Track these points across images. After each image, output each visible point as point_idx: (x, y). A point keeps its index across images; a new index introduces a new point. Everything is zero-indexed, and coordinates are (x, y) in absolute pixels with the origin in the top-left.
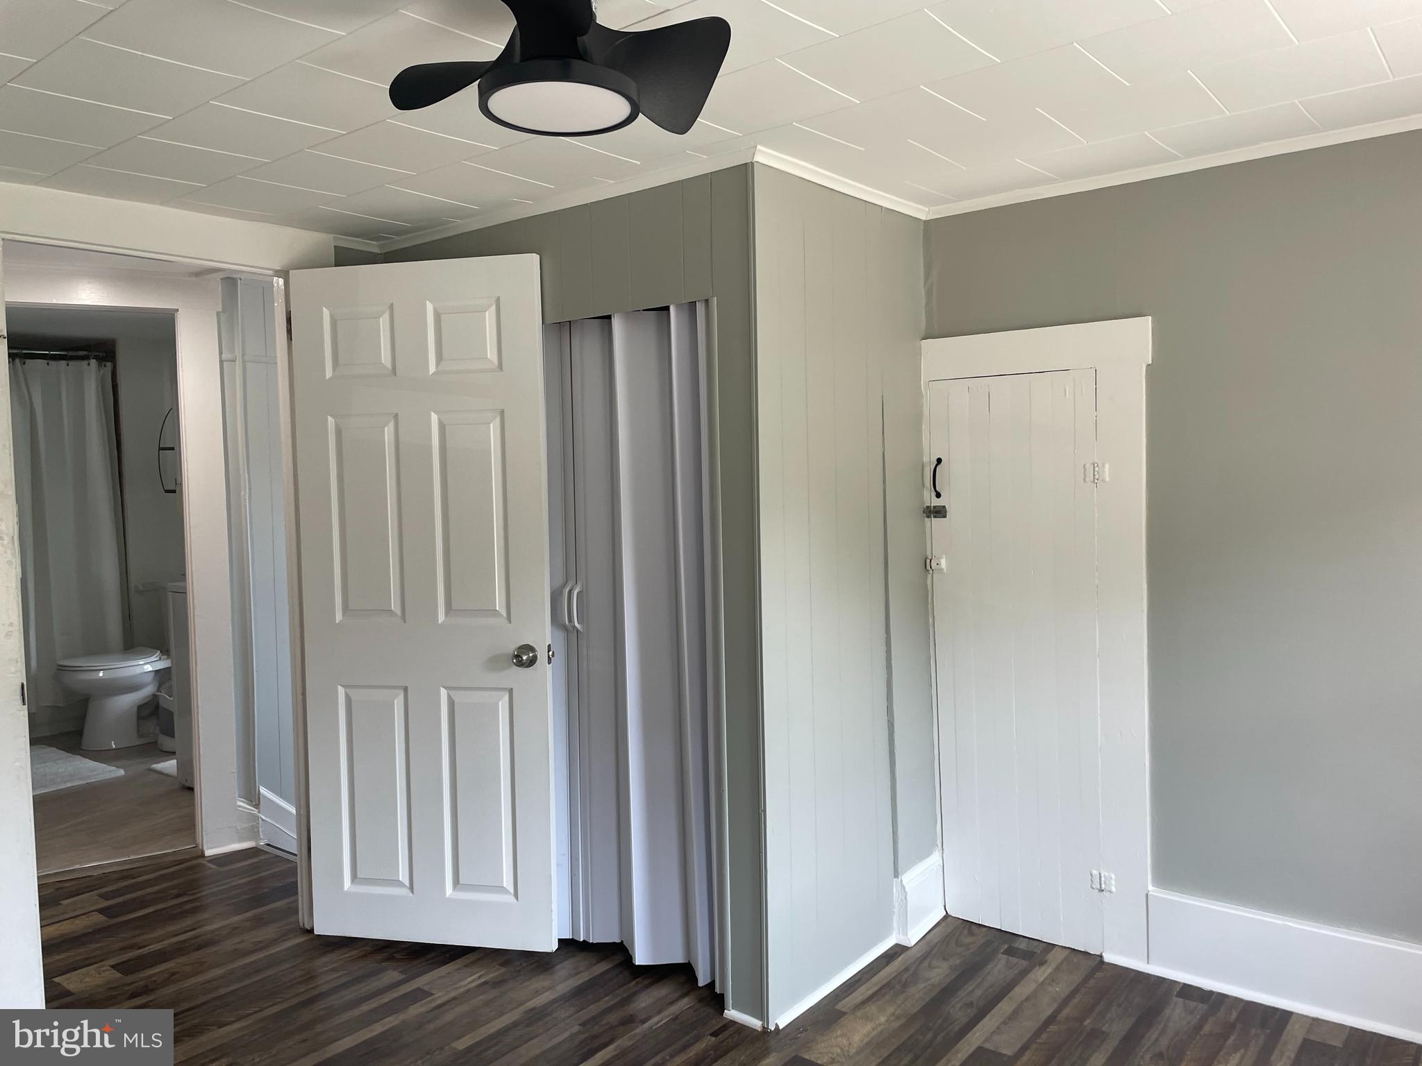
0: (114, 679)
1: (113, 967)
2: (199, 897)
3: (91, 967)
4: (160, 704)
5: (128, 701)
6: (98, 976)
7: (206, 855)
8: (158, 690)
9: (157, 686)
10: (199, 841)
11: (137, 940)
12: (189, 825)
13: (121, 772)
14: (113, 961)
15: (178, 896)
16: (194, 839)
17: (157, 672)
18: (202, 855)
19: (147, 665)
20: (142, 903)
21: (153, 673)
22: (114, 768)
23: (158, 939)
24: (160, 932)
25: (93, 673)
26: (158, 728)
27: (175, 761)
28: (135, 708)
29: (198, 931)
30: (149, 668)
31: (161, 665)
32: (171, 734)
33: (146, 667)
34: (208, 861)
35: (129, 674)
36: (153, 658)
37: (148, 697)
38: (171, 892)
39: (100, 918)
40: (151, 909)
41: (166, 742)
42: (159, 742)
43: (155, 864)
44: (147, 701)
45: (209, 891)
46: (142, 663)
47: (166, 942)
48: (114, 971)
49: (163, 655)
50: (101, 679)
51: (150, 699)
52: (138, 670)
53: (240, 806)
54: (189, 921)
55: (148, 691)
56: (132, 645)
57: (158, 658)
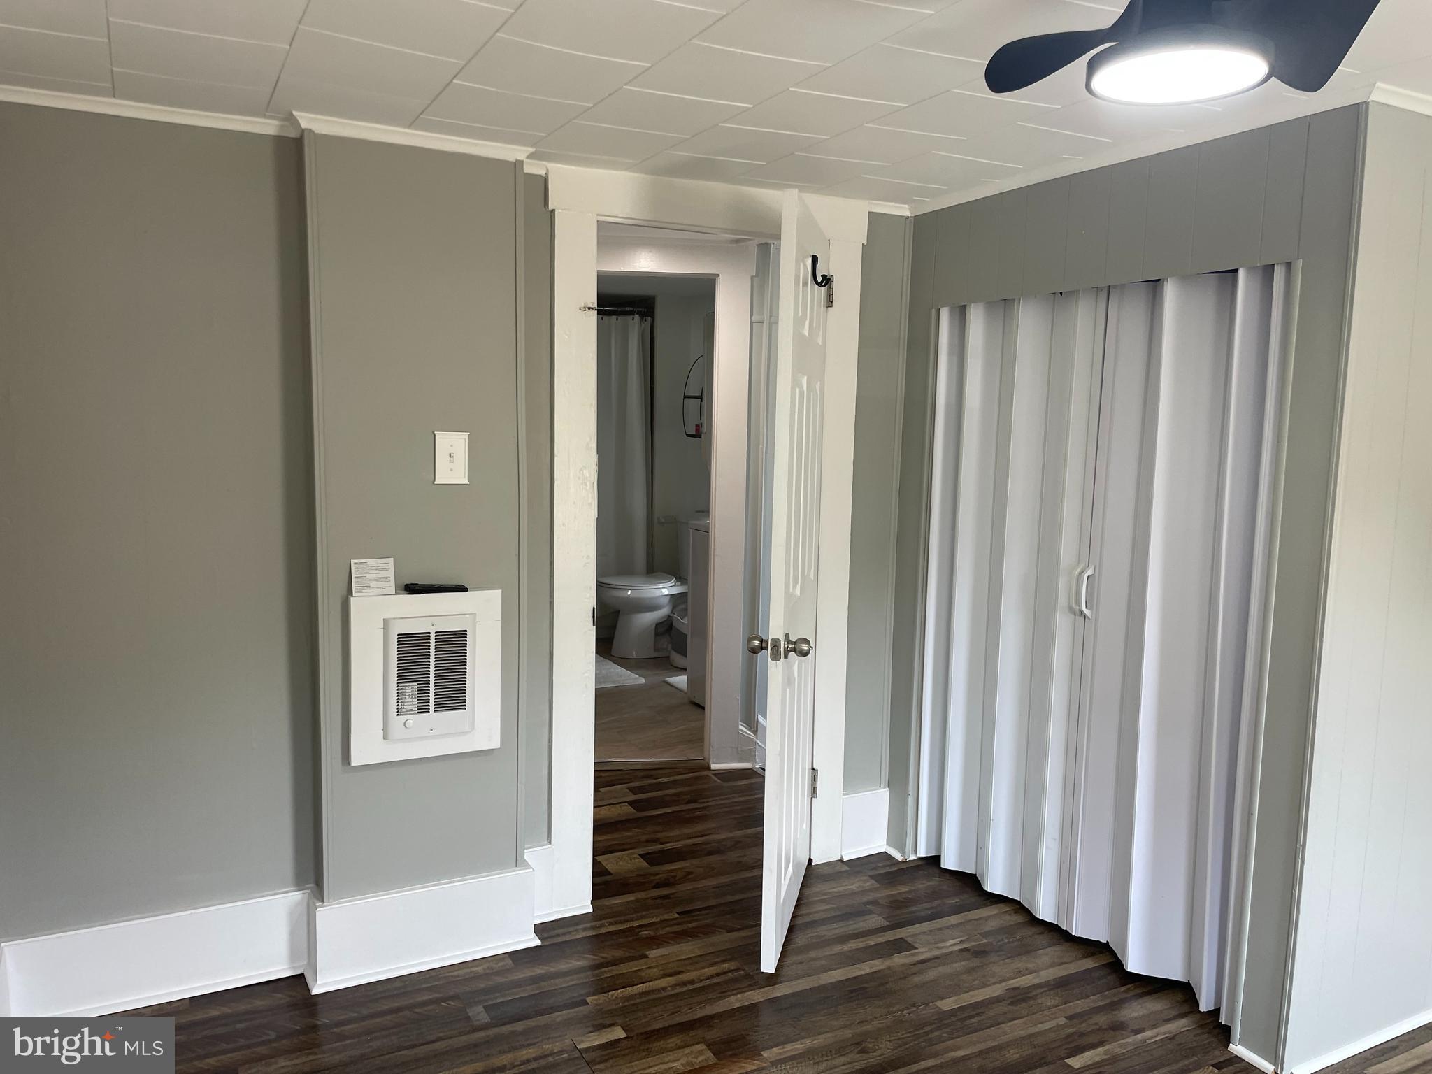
0: (639, 599)
1: (642, 856)
2: (708, 807)
3: (623, 853)
4: (674, 624)
5: (649, 618)
6: (629, 861)
7: (712, 768)
8: (672, 612)
9: (671, 607)
10: (706, 754)
11: (659, 835)
12: (698, 738)
13: (643, 681)
14: (641, 851)
15: (689, 802)
16: (702, 751)
17: (672, 596)
18: (709, 768)
19: (664, 590)
20: (662, 803)
21: (669, 597)
22: (637, 676)
23: (677, 838)
24: (676, 832)
25: (625, 591)
26: (670, 645)
27: (686, 677)
28: (654, 626)
29: (707, 837)
30: (666, 592)
31: (675, 590)
32: (684, 653)
33: (663, 590)
34: (715, 775)
35: (653, 595)
36: (670, 584)
37: (663, 617)
38: (685, 797)
39: (629, 809)
40: (669, 810)
41: (677, 659)
42: (671, 657)
43: (672, 767)
44: (663, 620)
45: (714, 803)
46: (661, 587)
47: (682, 843)
48: (642, 860)
49: (677, 581)
50: (629, 598)
51: (665, 619)
52: (657, 593)
53: (740, 730)
54: (700, 827)
55: (665, 611)
56: (653, 570)
57: (673, 584)
